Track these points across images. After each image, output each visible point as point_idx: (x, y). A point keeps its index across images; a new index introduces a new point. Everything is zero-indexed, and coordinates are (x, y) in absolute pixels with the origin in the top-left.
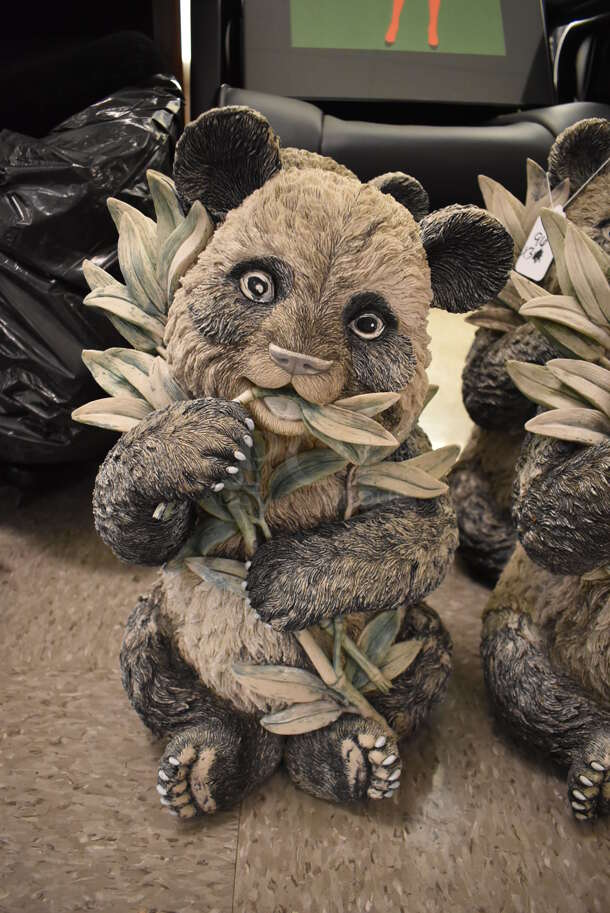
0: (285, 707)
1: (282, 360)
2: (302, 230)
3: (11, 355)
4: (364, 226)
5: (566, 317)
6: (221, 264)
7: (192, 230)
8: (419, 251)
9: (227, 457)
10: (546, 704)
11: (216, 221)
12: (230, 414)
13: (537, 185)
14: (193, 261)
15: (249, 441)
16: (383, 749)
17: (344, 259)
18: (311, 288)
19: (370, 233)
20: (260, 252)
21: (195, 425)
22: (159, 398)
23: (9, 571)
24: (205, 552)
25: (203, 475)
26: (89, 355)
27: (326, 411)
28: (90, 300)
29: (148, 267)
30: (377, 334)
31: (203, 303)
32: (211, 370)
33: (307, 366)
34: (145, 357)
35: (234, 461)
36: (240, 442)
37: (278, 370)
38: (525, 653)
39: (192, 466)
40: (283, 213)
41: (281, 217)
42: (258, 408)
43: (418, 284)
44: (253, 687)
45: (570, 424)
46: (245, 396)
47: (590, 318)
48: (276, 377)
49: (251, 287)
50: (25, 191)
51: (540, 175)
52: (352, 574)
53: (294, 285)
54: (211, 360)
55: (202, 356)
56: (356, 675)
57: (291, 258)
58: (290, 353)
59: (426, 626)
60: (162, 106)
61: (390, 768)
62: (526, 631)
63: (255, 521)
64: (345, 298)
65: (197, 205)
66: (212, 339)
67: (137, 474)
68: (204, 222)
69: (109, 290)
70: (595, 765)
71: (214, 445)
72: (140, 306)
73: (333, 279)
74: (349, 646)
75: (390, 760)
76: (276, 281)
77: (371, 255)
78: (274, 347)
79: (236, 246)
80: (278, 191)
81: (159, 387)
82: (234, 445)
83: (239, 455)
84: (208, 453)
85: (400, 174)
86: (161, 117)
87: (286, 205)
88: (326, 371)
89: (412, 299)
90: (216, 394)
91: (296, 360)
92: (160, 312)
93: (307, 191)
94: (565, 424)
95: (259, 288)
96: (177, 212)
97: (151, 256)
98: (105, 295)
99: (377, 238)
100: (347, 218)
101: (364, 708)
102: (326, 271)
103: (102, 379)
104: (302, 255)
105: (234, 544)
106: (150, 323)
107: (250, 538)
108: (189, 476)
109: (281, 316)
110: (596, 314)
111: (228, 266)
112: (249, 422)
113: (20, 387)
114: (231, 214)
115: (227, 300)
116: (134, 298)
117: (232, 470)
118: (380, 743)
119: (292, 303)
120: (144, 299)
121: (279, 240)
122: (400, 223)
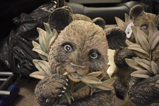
1: (73, 67)
2: (77, 35)
3: (23, 57)
4: (92, 33)
5: (138, 50)
6: (59, 43)
7: (54, 35)
8: (105, 38)
9: (62, 89)
11: (59, 33)
12: (62, 78)
14: (54, 42)
15: (67, 84)
17: (88, 42)
18: (80, 49)
19: (93, 35)
20: (68, 41)
21: (54, 81)
22: (48, 72)
24: (60, 104)
25: (56, 93)
26: (34, 61)
28: (34, 50)
29: (45, 43)
30: (96, 57)
31: (56, 53)
32: (58, 68)
33: (80, 68)
34: (45, 62)
35: (63, 90)
36: (65, 85)
37: (73, 69)
39: (54, 92)
40: (73, 32)
41: (72, 33)
42: (69, 76)
43: (105, 46)
45: (141, 74)
46: (66, 74)
47: (144, 49)
48: (73, 70)
49: (66, 48)
50: (25, 25)
51: (128, 17)
53: (76, 48)
54: (59, 65)
55: (56, 65)
57: (75, 42)
58: (75, 65)
60: (52, 7)
63: (71, 97)
64: (88, 50)
65: (54, 29)
66: (58, 61)
67: (42, 92)
68: (56, 33)
69: (37, 47)
71: (59, 86)
72: (44, 51)
73: (85, 46)
76: (72, 47)
77: (94, 40)
78: (72, 64)
79: (63, 39)
80: (72, 26)
81: (47, 69)
82: (63, 86)
83: (65, 88)
84: (57, 88)
86: (52, 9)
87: (73, 30)
88: (84, 69)
89: (104, 49)
90: (59, 73)
91: (77, 67)
92: (47, 52)
93: (78, 26)
94: (139, 74)
95: (68, 48)
96: (51, 31)
97: (46, 40)
98: (37, 48)
99: (95, 36)
100: (88, 32)
102: (83, 44)
103: (37, 66)
104: (78, 41)
105: (66, 102)
106: (46, 55)
107: (70, 101)
108: (53, 94)
110: (145, 48)
111: (61, 44)
112: (67, 80)
114: (62, 32)
115: (61, 52)
116: (42, 49)
117: (63, 92)
119: (76, 52)
120: (44, 50)
121: (72, 38)
122: (100, 32)
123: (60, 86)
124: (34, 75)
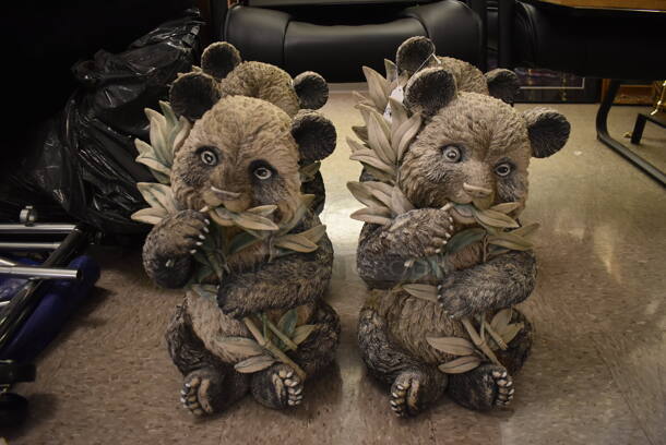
0: (244, 359)
1: (217, 194)
2: (225, 133)
3: (109, 177)
4: (255, 129)
6: (192, 147)
7: (181, 128)
9: (196, 238)
10: (383, 357)
11: (192, 124)
12: (197, 218)
13: (392, 73)
14: (182, 144)
15: (206, 230)
16: (291, 378)
17: (246, 145)
18: (231, 159)
19: (257, 132)
20: (207, 143)
21: (181, 224)
22: (171, 208)
23: (116, 294)
24: (200, 282)
25: (185, 246)
26: (141, 185)
27: (243, 215)
28: (139, 159)
29: (163, 145)
30: (268, 176)
31: (184, 166)
32: (189, 198)
33: (229, 196)
34: (165, 187)
35: (200, 240)
36: (203, 233)
37: (215, 198)
38: (371, 332)
39: (180, 243)
40: (216, 124)
41: (215, 127)
42: (212, 215)
43: (284, 153)
44: (228, 348)
46: (205, 209)
48: (215, 201)
49: (206, 158)
51: (393, 67)
52: (265, 290)
53: (223, 158)
54: (189, 192)
55: (184, 191)
56: (279, 344)
57: (221, 146)
58: (220, 191)
59: (324, 318)
61: (295, 388)
62: (375, 320)
63: (222, 266)
64: (247, 162)
65: (182, 117)
66: (188, 184)
67: (157, 246)
68: (186, 125)
69: (147, 154)
70: (400, 387)
71: (190, 233)
72: (161, 162)
73: (241, 155)
74: (272, 326)
75: (295, 384)
76: (216, 155)
77: (258, 143)
78: (213, 188)
79: (198, 140)
80: (216, 113)
81: (170, 203)
82: (198, 232)
83: (201, 237)
84: (187, 236)
85: (312, 73)
86: (187, 39)
87: (218, 120)
88: (238, 198)
89: (281, 161)
90: (193, 208)
91: (222, 194)
92: (169, 165)
93: (228, 114)
94: (370, 215)
95: (209, 159)
96: (175, 119)
97: (166, 139)
98: (147, 157)
99: (261, 134)
100: (246, 125)
101: (283, 358)
102: (237, 150)
103: (147, 198)
106: (167, 171)
107: (220, 274)
108: (179, 247)
109: (217, 173)
110: (385, 158)
111: (194, 149)
112: (207, 221)
113: (115, 194)
114: (198, 123)
115: (195, 165)
116: (158, 159)
117: (199, 244)
118: (288, 376)
119: (222, 166)
120: (163, 159)
121: (215, 138)
122: (275, 124)
123: (192, 231)
124: (141, 216)
